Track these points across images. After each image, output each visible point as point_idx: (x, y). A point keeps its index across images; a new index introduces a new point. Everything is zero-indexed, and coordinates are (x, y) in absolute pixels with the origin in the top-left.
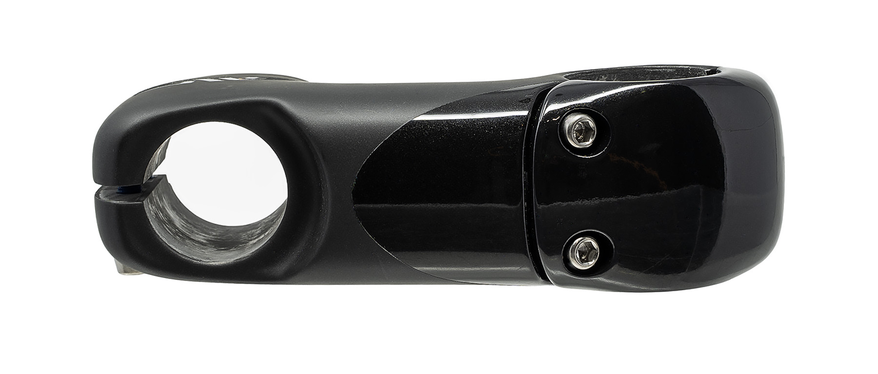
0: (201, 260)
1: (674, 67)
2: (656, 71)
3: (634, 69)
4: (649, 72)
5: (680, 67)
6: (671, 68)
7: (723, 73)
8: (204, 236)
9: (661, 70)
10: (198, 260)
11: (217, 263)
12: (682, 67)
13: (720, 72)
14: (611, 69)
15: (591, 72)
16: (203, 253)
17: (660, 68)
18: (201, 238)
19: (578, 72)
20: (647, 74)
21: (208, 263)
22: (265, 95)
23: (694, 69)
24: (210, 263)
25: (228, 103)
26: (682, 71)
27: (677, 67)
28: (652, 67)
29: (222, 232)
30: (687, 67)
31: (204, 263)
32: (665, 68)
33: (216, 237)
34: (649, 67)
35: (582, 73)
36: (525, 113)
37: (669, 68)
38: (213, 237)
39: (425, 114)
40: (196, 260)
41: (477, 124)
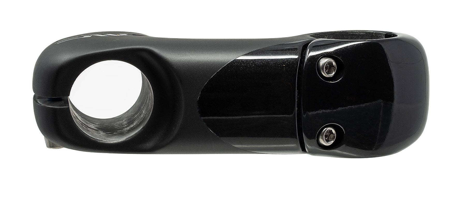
0: (102, 140)
1: (365, 31)
2: (354, 34)
3: (342, 32)
4: (350, 34)
5: (368, 31)
6: (362, 32)
7: (399, 36)
8: (94, 125)
9: (356, 33)
10: (100, 140)
11: (112, 142)
12: (369, 32)
13: (396, 36)
14: (330, 32)
15: (320, 34)
16: (100, 136)
17: (356, 32)
18: (92, 126)
19: (314, 34)
20: (349, 35)
21: (106, 142)
22: (143, 45)
23: (376, 33)
24: (108, 142)
25: (121, 49)
26: (369, 34)
27: (366, 31)
28: (352, 31)
29: (100, 122)
30: (372, 32)
31: (104, 142)
32: (359, 32)
33: (100, 126)
34: (350, 31)
35: (316, 34)
36: (296, 57)
37: (361, 32)
38: (98, 126)
39: (242, 56)
40: (99, 140)
41: (271, 63)
